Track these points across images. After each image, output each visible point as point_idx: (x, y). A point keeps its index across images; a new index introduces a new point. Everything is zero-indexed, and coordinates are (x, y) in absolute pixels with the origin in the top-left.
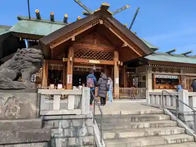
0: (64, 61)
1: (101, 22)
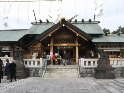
0: (48, 45)
1: (64, 25)
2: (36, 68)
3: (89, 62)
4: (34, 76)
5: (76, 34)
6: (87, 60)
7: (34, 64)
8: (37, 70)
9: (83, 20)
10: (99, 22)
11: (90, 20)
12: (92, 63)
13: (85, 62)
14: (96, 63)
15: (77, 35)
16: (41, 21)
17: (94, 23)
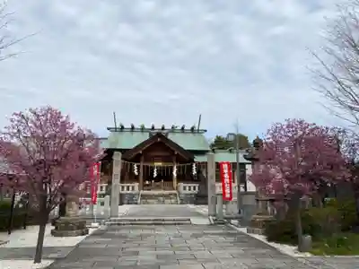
2: (130, 194)
3: (190, 187)
4: (128, 204)
5: (174, 151)
6: (187, 185)
7: (128, 189)
8: (132, 196)
9: (183, 128)
10: (206, 131)
11: (192, 129)
12: (192, 188)
13: (185, 188)
14: (197, 188)
15: (176, 153)
16: (122, 127)
17: (199, 132)
